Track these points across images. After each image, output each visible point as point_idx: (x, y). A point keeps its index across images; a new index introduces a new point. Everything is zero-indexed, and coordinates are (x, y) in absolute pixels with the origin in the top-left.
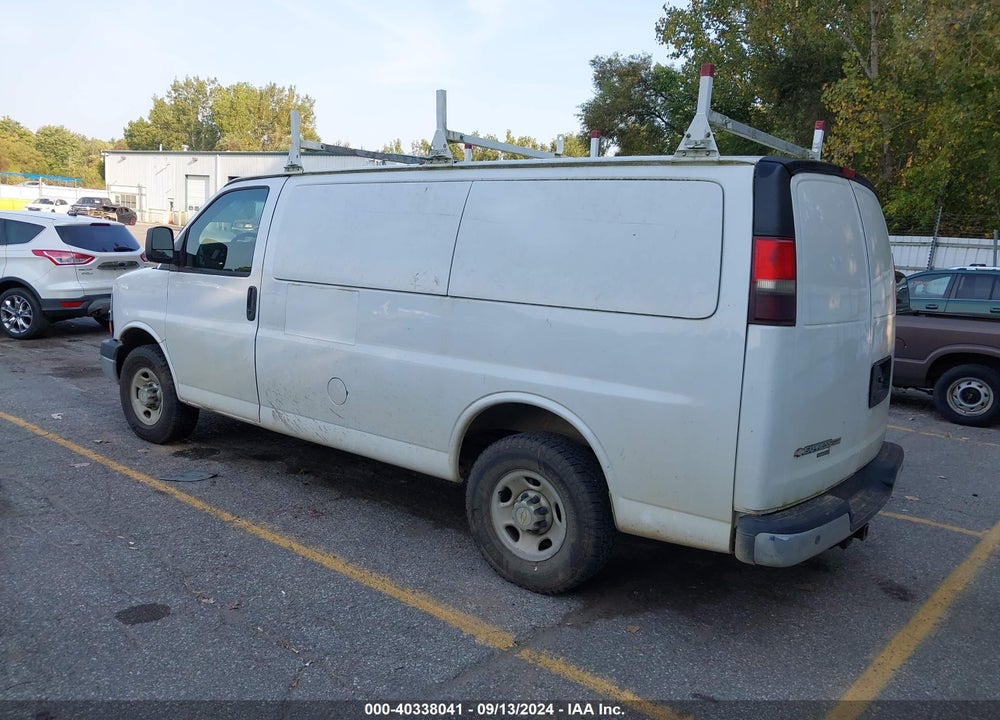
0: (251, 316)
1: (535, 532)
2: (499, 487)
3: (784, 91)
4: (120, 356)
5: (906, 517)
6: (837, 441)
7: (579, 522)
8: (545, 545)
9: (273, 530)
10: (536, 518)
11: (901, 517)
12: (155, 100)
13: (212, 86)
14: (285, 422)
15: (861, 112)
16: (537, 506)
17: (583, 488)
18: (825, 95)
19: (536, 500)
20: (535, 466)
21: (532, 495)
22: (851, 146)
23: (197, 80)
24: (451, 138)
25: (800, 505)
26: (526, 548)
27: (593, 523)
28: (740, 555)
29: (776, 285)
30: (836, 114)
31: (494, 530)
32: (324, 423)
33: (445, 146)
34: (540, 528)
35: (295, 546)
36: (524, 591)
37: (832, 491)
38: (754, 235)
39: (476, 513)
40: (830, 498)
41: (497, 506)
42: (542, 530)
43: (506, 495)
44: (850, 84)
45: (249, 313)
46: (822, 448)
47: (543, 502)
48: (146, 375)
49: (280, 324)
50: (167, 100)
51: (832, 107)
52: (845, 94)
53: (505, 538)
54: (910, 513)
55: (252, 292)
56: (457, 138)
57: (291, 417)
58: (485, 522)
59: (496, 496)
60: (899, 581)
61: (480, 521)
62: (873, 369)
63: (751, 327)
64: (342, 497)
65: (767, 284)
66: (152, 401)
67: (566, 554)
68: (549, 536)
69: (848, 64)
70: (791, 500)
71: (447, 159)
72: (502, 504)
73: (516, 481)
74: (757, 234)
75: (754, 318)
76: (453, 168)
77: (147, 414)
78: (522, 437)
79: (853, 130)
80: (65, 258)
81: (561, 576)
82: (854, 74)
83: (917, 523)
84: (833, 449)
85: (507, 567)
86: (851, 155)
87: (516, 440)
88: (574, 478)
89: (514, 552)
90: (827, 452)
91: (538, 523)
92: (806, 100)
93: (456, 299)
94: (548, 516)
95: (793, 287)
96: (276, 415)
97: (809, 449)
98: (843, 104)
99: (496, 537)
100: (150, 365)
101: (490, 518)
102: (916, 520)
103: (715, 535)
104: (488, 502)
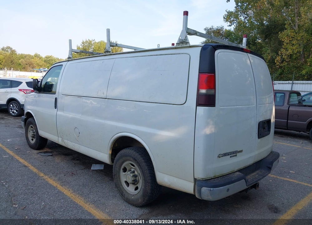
0: (56, 107)
1: (133, 184)
2: (122, 167)
3: (267, 35)
4: (25, 121)
5: (288, 179)
6: (241, 151)
7: (145, 180)
8: (136, 189)
9: (54, 180)
10: (133, 179)
11: (286, 179)
12: (77, 47)
13: (93, 42)
14: (64, 143)
15: (292, 40)
16: (133, 174)
17: (146, 168)
18: (279, 36)
19: (134, 172)
20: (132, 159)
21: (132, 170)
22: (289, 52)
23: (89, 40)
24: (112, 45)
25: (223, 176)
26: (131, 189)
27: (150, 181)
28: (197, 196)
29: (207, 91)
30: (283, 42)
31: (121, 182)
32: (74, 143)
33: (109, 47)
34: (135, 182)
35: (58, 186)
36: (130, 205)
37: (240, 171)
38: (199, 73)
39: (115, 176)
40: (238, 173)
41: (122, 174)
42: (136, 183)
43: (125, 170)
44: (288, 32)
45: (55, 106)
46: (234, 154)
47: (136, 173)
48: (32, 127)
49: (63, 110)
50: (80, 47)
51: (282, 39)
52: (286, 35)
53: (124, 185)
54: (290, 178)
55: (56, 99)
56: (115, 45)
57: (66, 141)
58: (118, 179)
59: (122, 170)
60: (276, 205)
61: (116, 179)
62: (259, 124)
63: (198, 107)
64: (84, 169)
65: (203, 91)
66: (33, 135)
67: (141, 193)
68: (138, 185)
69: (287, 25)
70: (218, 174)
71: (110, 52)
72: (124, 173)
73: (127, 165)
74: (200, 72)
75: (199, 104)
76: (111, 55)
77: (32, 140)
78: (129, 149)
79: (289, 47)
80: (28, 91)
81: (140, 201)
82: (289, 28)
83: (291, 182)
84: (238, 154)
85: (124, 196)
86: (289, 55)
87: (127, 150)
88: (144, 164)
89: (127, 191)
90: (236, 156)
91: (134, 181)
92: (274, 38)
93: (109, 100)
94: (137, 178)
95: (214, 92)
96: (62, 141)
97: (225, 155)
98: (286, 38)
99: (122, 185)
100: (32, 124)
101: (120, 178)
102: (291, 180)
103: (188, 187)
104: (119, 172)
